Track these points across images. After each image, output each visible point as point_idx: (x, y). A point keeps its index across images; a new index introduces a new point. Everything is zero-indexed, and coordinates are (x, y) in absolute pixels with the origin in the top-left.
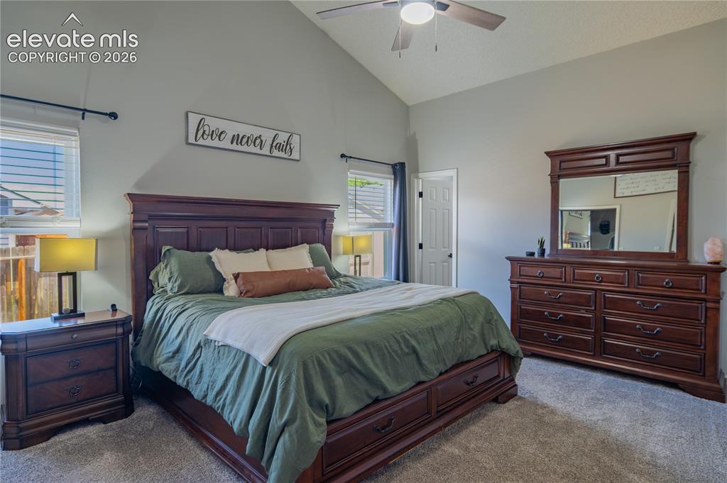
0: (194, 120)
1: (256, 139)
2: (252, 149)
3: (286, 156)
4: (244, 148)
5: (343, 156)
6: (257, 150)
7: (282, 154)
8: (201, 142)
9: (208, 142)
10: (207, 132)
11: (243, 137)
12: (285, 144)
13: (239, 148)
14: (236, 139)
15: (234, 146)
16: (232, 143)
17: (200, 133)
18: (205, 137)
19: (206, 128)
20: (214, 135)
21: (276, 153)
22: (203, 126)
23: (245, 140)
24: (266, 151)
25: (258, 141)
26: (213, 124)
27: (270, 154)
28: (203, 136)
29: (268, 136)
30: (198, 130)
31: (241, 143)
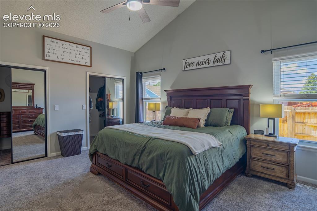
0: (184, 62)
1: (206, 61)
2: (205, 66)
3: (222, 64)
4: (202, 66)
5: (263, 51)
6: (207, 66)
7: (219, 64)
8: (186, 69)
9: (189, 68)
10: (188, 65)
11: (201, 62)
12: (221, 58)
13: (200, 67)
14: (198, 64)
15: (198, 67)
16: (196, 66)
17: (186, 66)
18: (187, 66)
19: (188, 64)
20: (190, 65)
21: (216, 64)
22: (187, 63)
23: (201, 63)
24: (211, 65)
25: (207, 62)
26: (190, 61)
27: (213, 66)
28: (186, 67)
29: (211, 57)
30: (185, 65)
31: (200, 65)
